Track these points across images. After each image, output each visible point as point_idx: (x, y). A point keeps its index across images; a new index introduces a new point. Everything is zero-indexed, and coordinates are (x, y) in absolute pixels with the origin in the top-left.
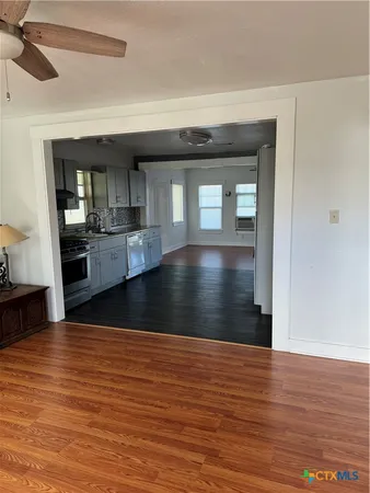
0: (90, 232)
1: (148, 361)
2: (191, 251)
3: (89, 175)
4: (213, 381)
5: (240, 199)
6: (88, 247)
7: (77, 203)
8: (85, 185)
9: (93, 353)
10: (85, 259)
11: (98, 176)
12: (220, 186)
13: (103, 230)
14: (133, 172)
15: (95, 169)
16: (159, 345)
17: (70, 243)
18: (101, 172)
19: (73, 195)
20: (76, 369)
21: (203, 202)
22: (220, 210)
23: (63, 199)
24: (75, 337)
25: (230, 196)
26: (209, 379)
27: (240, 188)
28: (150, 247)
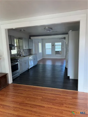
0: (18, 56)
1: (41, 98)
2: (44, 60)
3: (18, 40)
4: (65, 105)
5: (56, 46)
6: (18, 60)
7: (15, 48)
8: (17, 43)
9: (23, 95)
10: (18, 64)
11: (20, 40)
12: (51, 43)
13: (22, 55)
14: (29, 39)
15: (19, 38)
16: (43, 92)
17: (13, 60)
18: (21, 39)
19: (14, 46)
20: (18, 103)
21: (47, 47)
22: (51, 49)
23: (11, 47)
24: (16, 89)
25: (53, 46)
26: (63, 104)
27: (56, 44)
28: (34, 60)
